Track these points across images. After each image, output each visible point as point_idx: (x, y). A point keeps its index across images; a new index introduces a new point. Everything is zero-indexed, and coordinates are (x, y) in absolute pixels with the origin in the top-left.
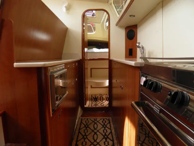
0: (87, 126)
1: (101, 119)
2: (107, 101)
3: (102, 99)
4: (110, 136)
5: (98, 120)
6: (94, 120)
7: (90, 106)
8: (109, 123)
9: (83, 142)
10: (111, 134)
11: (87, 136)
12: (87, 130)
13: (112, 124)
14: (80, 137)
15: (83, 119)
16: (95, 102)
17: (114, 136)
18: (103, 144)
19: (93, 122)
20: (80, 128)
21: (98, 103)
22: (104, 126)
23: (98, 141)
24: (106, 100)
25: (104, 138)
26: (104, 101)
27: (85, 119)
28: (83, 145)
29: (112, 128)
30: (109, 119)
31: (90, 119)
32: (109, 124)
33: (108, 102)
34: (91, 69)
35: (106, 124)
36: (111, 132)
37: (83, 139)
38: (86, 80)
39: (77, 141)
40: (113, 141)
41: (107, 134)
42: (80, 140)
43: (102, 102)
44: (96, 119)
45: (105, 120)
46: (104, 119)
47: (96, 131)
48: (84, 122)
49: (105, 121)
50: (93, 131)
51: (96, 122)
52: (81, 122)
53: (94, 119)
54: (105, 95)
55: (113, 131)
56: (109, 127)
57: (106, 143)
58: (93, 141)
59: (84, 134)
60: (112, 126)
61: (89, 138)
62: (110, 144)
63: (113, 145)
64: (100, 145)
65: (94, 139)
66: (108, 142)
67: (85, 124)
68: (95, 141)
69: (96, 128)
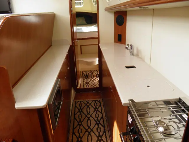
0: (81, 111)
1: (93, 101)
2: (97, 78)
3: (93, 76)
4: (101, 122)
5: (90, 102)
6: (86, 103)
7: (82, 87)
8: (100, 105)
9: (78, 130)
10: (102, 119)
11: (81, 122)
12: (82, 115)
13: (102, 107)
14: (76, 124)
15: (77, 102)
16: (86, 79)
17: (105, 122)
18: (96, 131)
19: (86, 105)
20: (75, 112)
21: (89, 80)
22: (96, 110)
23: (91, 127)
24: (97, 77)
25: (97, 123)
26: (94, 78)
27: (78, 101)
28: (79, 132)
29: (103, 112)
30: (100, 100)
31: (83, 101)
32: (100, 107)
33: (98, 80)
34: (81, 46)
35: (97, 107)
36: (102, 117)
37: (78, 126)
38: (77, 60)
39: (73, 129)
40: (104, 127)
41: (99, 119)
42: (76, 128)
43: (93, 80)
45: (97, 102)
46: (95, 101)
47: (89, 116)
49: (97, 104)
50: (86, 116)
51: (88, 104)
52: (76, 106)
53: (87, 101)
54: (95, 72)
55: (104, 115)
56: (100, 111)
57: (99, 129)
58: (87, 128)
59: (78, 120)
60: (103, 109)
61: (83, 125)
62: (101, 131)
63: (105, 132)
64: (94, 132)
65: (88, 125)
66: (100, 128)
67: (79, 108)
68: (89, 127)
69: (89, 112)
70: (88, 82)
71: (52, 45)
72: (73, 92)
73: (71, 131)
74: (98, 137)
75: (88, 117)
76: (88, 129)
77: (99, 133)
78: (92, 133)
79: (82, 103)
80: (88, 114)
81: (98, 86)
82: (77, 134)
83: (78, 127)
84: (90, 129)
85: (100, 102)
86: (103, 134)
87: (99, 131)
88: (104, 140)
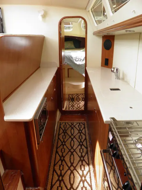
0: (65, 132)
1: (77, 123)
2: (83, 102)
3: (78, 100)
4: (84, 143)
5: (74, 124)
6: (71, 124)
7: (67, 109)
8: (84, 128)
9: (62, 149)
11: (65, 142)
12: (66, 136)
13: (86, 129)
14: (60, 143)
15: (61, 123)
16: (72, 102)
17: (88, 144)
18: (79, 151)
19: (71, 126)
20: (59, 133)
21: (75, 103)
22: (80, 132)
23: (74, 148)
24: (83, 100)
25: (80, 144)
26: (80, 102)
27: (63, 123)
28: (62, 152)
29: (87, 134)
30: (84, 123)
32: (84, 129)
33: (84, 103)
34: (68, 69)
35: (81, 129)
36: (86, 139)
38: (63, 83)
39: (57, 148)
40: (87, 148)
41: (82, 140)
42: (59, 147)
43: (78, 103)
44: (73, 123)
45: (81, 124)
46: (80, 123)
48: (62, 126)
49: (81, 126)
50: (70, 137)
51: (73, 126)
52: (60, 127)
53: (71, 123)
54: (81, 95)
55: (87, 138)
56: (84, 133)
57: (81, 150)
59: (62, 140)
60: (87, 131)
61: (67, 145)
62: (84, 152)
63: (87, 153)
64: (76, 153)
65: (71, 146)
66: (83, 149)
67: (63, 129)
68: (72, 148)
69: (72, 133)
70: (74, 105)
71: (40, 66)
72: (58, 114)
73: (55, 149)
74: (80, 157)
75: (71, 138)
76: (71, 149)
77: (82, 153)
78: (74, 153)
79: (67, 124)
80: (72, 135)
81: (83, 109)
82: (60, 154)
83: (62, 147)
84: (73, 149)
85: (84, 125)
86: (86, 154)
87: (81, 151)
88: (86, 161)
